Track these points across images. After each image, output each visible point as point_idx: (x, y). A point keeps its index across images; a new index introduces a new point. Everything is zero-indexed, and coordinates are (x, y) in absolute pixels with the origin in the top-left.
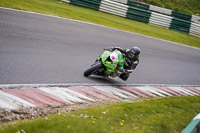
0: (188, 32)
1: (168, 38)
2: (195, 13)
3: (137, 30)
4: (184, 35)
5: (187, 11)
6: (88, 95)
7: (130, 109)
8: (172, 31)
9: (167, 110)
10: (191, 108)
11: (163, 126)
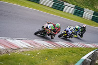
0: (82, 17)
1: (72, 19)
3: (57, 14)
4: (80, 18)
5: (82, 6)
6: (31, 44)
7: (51, 52)
9: (69, 54)
10: (81, 53)
11: (67, 62)
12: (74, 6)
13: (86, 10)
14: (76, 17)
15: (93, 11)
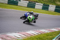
2: (50, 4)
4: (47, 11)
5: (48, 4)
8: (43, 10)
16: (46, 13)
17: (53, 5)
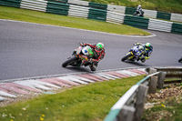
0: (105, 20)
1: (87, 27)
2: (110, 2)
3: (57, 23)
4: (102, 23)
6: (9, 91)
8: (90, 21)
9: (89, 98)
10: (113, 92)
11: (86, 116)
12: (87, 3)
13: (110, 6)
14: (94, 23)
15: (124, 8)
16: (102, 30)
17: (118, 4)
